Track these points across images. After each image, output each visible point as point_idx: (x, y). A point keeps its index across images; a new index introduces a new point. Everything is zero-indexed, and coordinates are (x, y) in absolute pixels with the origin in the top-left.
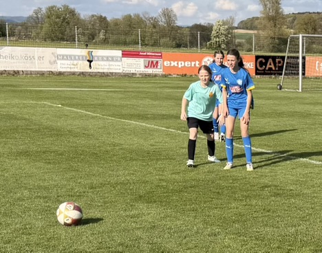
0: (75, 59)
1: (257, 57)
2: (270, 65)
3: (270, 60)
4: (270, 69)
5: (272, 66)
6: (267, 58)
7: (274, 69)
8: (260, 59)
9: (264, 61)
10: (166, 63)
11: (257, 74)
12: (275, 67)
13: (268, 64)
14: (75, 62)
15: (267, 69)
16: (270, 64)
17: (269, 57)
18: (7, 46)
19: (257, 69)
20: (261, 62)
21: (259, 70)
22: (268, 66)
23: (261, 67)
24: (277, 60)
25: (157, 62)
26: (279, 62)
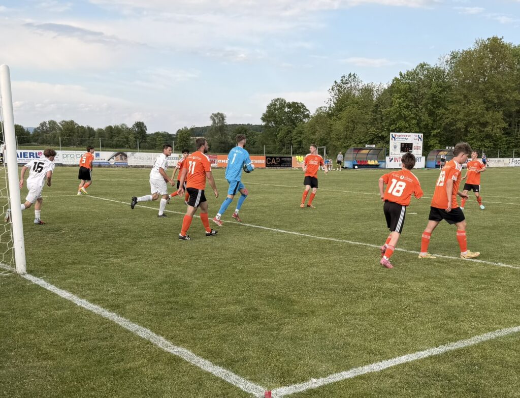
0: (173, 159)
1: (267, 157)
2: (273, 161)
3: (273, 159)
4: (273, 164)
5: (274, 162)
6: (271, 158)
10: (220, 161)
11: (266, 166)
12: (276, 162)
14: (173, 161)
17: (273, 157)
18: (137, 152)
19: (266, 164)
20: (269, 160)
21: (268, 164)
22: (272, 162)
23: (269, 162)
24: (277, 159)
25: (215, 160)
26: (278, 160)
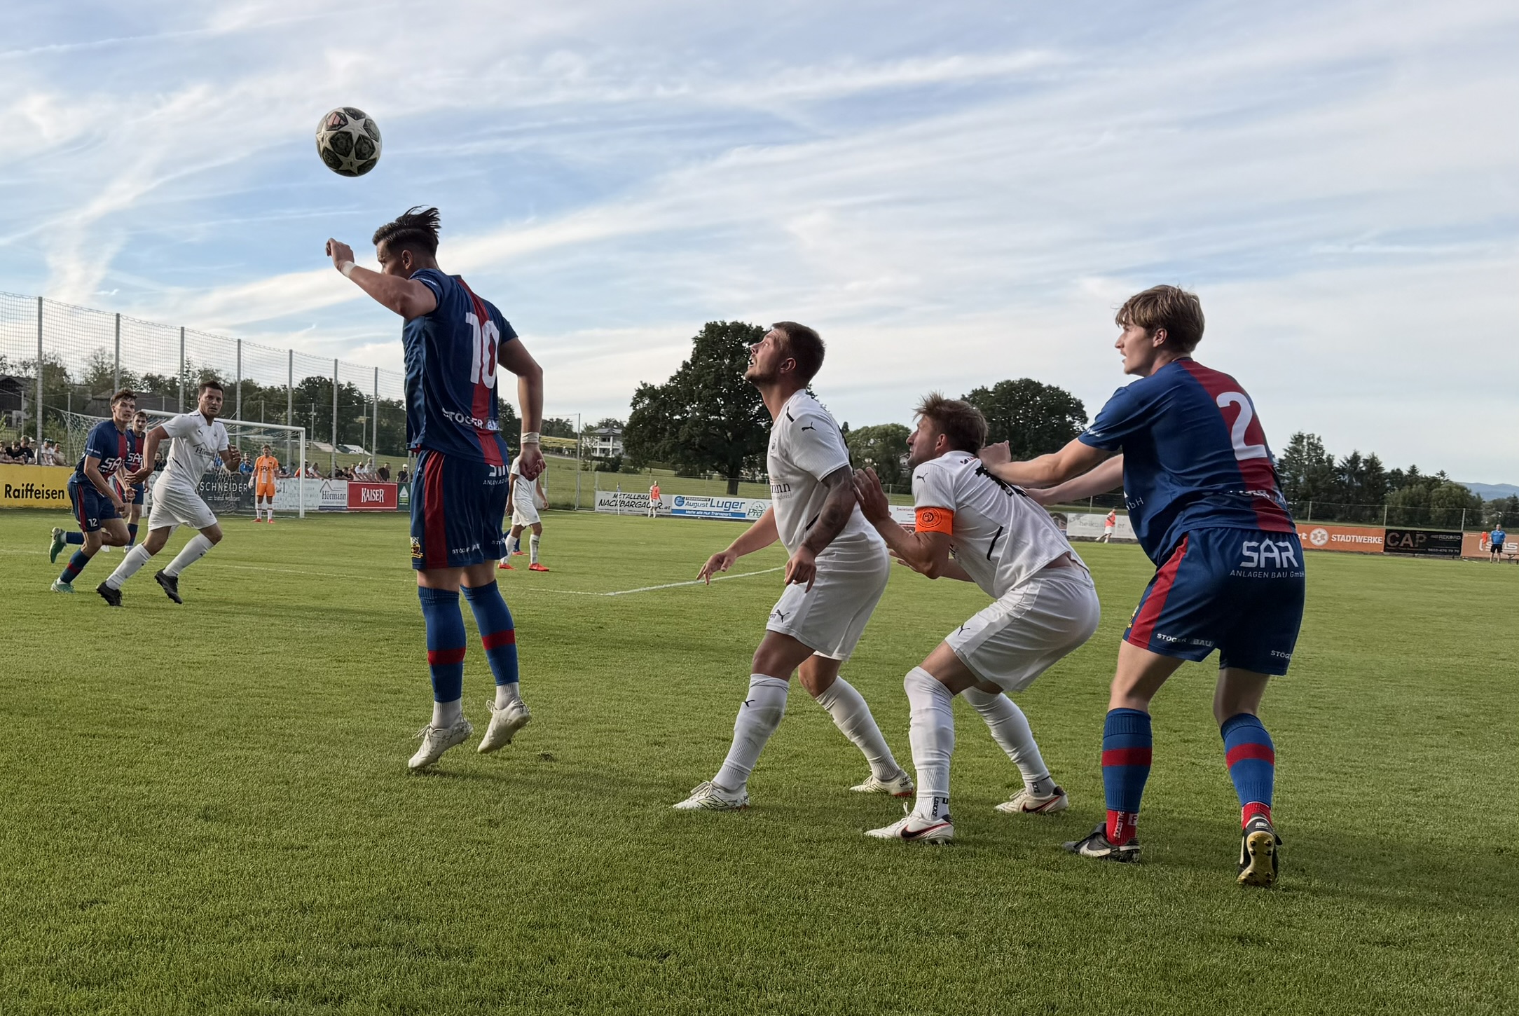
1: (1388, 532)
3: (1408, 535)
4: (1408, 546)
5: (1410, 543)
6: (1402, 533)
7: (1412, 545)
8: (1393, 534)
9: (1398, 536)
11: (1385, 550)
12: (1414, 543)
13: (1405, 539)
15: (1402, 545)
16: (1407, 540)
17: (1407, 532)
19: (1387, 545)
20: (1393, 537)
21: (1390, 546)
22: (1404, 542)
23: (1393, 542)
24: (1418, 535)
26: (1421, 538)
